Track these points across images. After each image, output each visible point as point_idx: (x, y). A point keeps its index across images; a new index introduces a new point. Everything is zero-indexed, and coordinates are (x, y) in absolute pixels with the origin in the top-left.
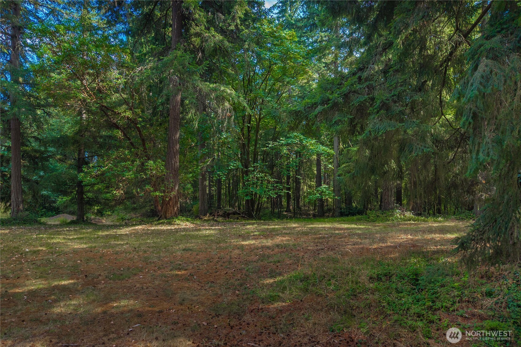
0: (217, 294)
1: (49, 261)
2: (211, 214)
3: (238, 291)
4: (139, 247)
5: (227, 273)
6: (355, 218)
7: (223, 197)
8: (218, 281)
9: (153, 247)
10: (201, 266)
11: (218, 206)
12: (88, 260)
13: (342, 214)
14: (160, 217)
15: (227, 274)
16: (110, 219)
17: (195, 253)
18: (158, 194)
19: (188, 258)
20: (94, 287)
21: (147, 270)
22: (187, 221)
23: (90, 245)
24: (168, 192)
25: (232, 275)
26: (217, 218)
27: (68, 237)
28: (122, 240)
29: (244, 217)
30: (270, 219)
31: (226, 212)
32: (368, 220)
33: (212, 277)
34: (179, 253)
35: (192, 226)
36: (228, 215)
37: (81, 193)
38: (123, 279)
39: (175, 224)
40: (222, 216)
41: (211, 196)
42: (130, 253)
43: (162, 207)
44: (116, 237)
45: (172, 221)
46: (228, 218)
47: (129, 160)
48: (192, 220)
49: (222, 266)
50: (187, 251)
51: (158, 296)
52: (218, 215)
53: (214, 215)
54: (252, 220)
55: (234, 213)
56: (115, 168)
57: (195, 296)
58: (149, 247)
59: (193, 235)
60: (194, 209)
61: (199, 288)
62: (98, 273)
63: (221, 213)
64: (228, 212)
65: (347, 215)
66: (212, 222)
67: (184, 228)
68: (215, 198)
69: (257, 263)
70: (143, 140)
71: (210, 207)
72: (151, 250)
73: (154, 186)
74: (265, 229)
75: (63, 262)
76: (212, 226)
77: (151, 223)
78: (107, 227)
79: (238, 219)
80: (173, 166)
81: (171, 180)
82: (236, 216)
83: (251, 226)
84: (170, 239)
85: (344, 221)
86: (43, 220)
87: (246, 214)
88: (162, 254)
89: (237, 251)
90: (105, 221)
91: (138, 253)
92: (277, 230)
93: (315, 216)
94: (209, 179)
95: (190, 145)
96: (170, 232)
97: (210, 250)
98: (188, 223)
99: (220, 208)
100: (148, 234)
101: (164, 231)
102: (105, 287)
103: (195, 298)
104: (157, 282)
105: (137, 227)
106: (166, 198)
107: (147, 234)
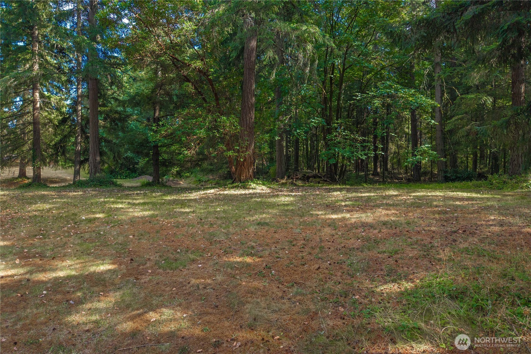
0: (307, 311)
1: (99, 234)
2: (289, 177)
3: (343, 306)
4: (206, 218)
5: (319, 268)
6: (470, 183)
7: (301, 159)
8: (308, 283)
9: (222, 218)
10: (281, 252)
11: (296, 168)
12: (142, 235)
13: (447, 179)
14: (234, 180)
15: (320, 270)
16: (188, 180)
17: (273, 229)
18: (231, 154)
19: (263, 236)
20: (137, 279)
21: (209, 254)
22: (264, 184)
23: (152, 212)
24: (242, 152)
25: (327, 272)
26: (296, 181)
27: (135, 201)
28: (189, 206)
29: (326, 181)
30: (359, 183)
31: (305, 175)
32: (491, 188)
33: (298, 274)
34: (252, 229)
35: (269, 191)
36: (308, 178)
37: (157, 154)
38: (177, 268)
39: (249, 189)
40: (300, 179)
41: (288, 158)
42: (193, 226)
43: (236, 169)
44: (183, 204)
45: (247, 185)
46: (308, 181)
47: (200, 116)
48: (269, 184)
49: (310, 254)
50: (262, 225)
51: (217, 307)
52: (297, 179)
53: (292, 178)
54: (336, 184)
55: (315, 177)
56: (185, 126)
57: (274, 311)
58: (218, 218)
59: (269, 203)
60: (271, 171)
61: (280, 294)
62: (148, 257)
63: (299, 176)
64: (307, 175)
65: (453, 180)
66: (291, 188)
67: (259, 193)
68: (292, 160)
69: (362, 252)
70: (216, 95)
71: (287, 170)
72: (219, 222)
73: (227, 145)
74: (358, 197)
75: (113, 236)
76: (292, 191)
77: (225, 186)
78: (179, 190)
79: (319, 183)
80: (248, 122)
81: (247, 138)
82: (318, 180)
83: (339, 193)
84: (243, 207)
85: (456, 187)
86: (119, 181)
87: (328, 178)
88: (231, 230)
89: (328, 231)
90: (182, 183)
91: (203, 226)
92: (376, 200)
93: (409, 181)
94: (287, 139)
95: (267, 100)
96: (245, 198)
97: (291, 226)
98: (264, 187)
99: (298, 170)
100: (219, 200)
101: (237, 197)
102: (150, 281)
103: (274, 316)
104: (219, 278)
105: (209, 192)
106: (241, 158)
107: (217, 199)
